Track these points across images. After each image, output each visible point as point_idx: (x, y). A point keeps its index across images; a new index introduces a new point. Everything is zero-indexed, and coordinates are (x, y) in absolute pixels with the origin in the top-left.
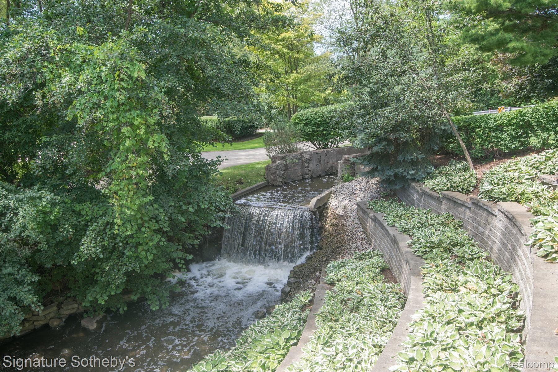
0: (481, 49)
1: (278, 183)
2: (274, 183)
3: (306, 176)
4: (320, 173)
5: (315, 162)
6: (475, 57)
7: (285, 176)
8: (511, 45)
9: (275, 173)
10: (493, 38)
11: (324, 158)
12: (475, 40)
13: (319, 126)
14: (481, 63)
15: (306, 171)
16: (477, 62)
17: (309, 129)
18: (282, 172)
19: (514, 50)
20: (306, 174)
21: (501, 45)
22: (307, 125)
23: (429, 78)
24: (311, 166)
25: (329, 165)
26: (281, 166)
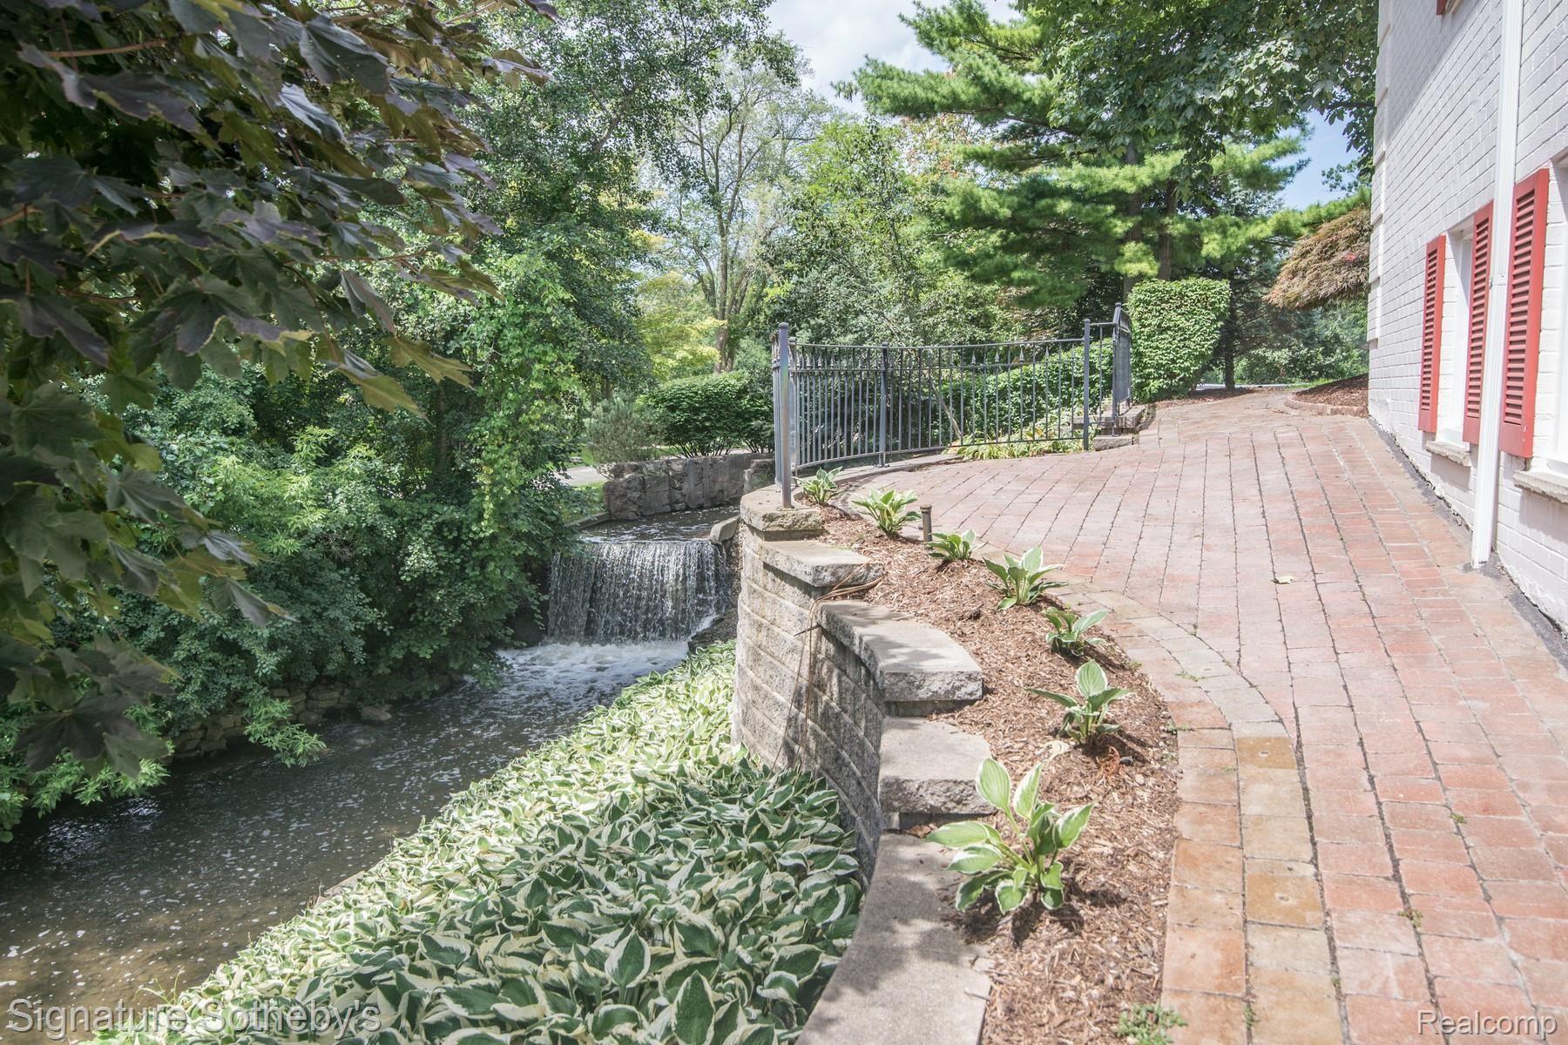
0: (973, 278)
1: (631, 516)
2: (622, 515)
3: (678, 507)
4: (701, 501)
5: (692, 478)
6: (970, 294)
7: (641, 503)
8: (1016, 275)
9: (625, 495)
10: (988, 261)
11: (708, 472)
12: (963, 263)
13: (696, 411)
14: (982, 304)
15: (677, 495)
16: (972, 302)
17: (679, 417)
18: (636, 495)
19: (1022, 283)
20: (677, 502)
21: (1002, 272)
22: (672, 409)
23: (899, 320)
24: (685, 486)
25: (717, 487)
26: (634, 484)
